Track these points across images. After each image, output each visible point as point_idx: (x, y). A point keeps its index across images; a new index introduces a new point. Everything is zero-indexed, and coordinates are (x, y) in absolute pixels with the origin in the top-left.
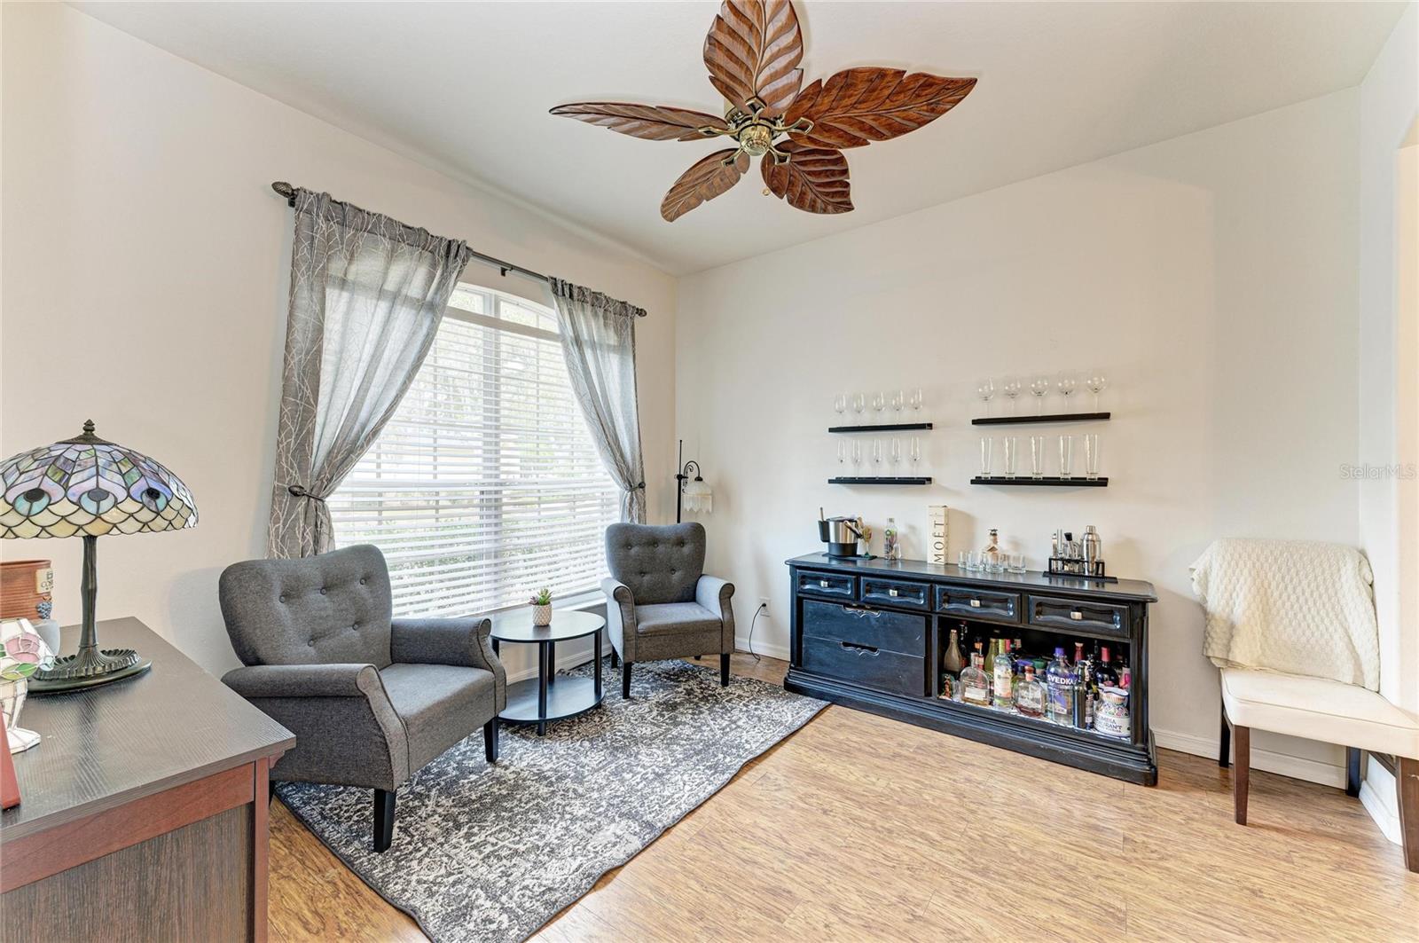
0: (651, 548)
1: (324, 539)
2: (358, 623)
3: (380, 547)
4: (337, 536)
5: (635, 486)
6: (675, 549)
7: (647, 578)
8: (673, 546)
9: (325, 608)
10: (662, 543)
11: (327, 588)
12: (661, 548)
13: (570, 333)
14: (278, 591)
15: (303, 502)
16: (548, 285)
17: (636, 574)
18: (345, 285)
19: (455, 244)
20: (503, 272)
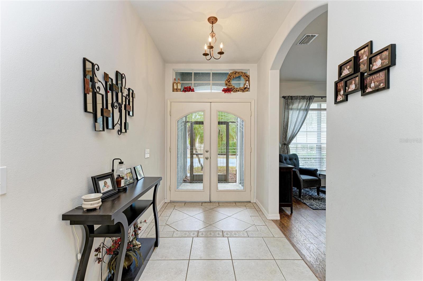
1: (289, 152)
4: (291, 152)
11: (290, 160)
15: (286, 146)
18: (292, 109)
19: (311, 97)
20: (322, 98)
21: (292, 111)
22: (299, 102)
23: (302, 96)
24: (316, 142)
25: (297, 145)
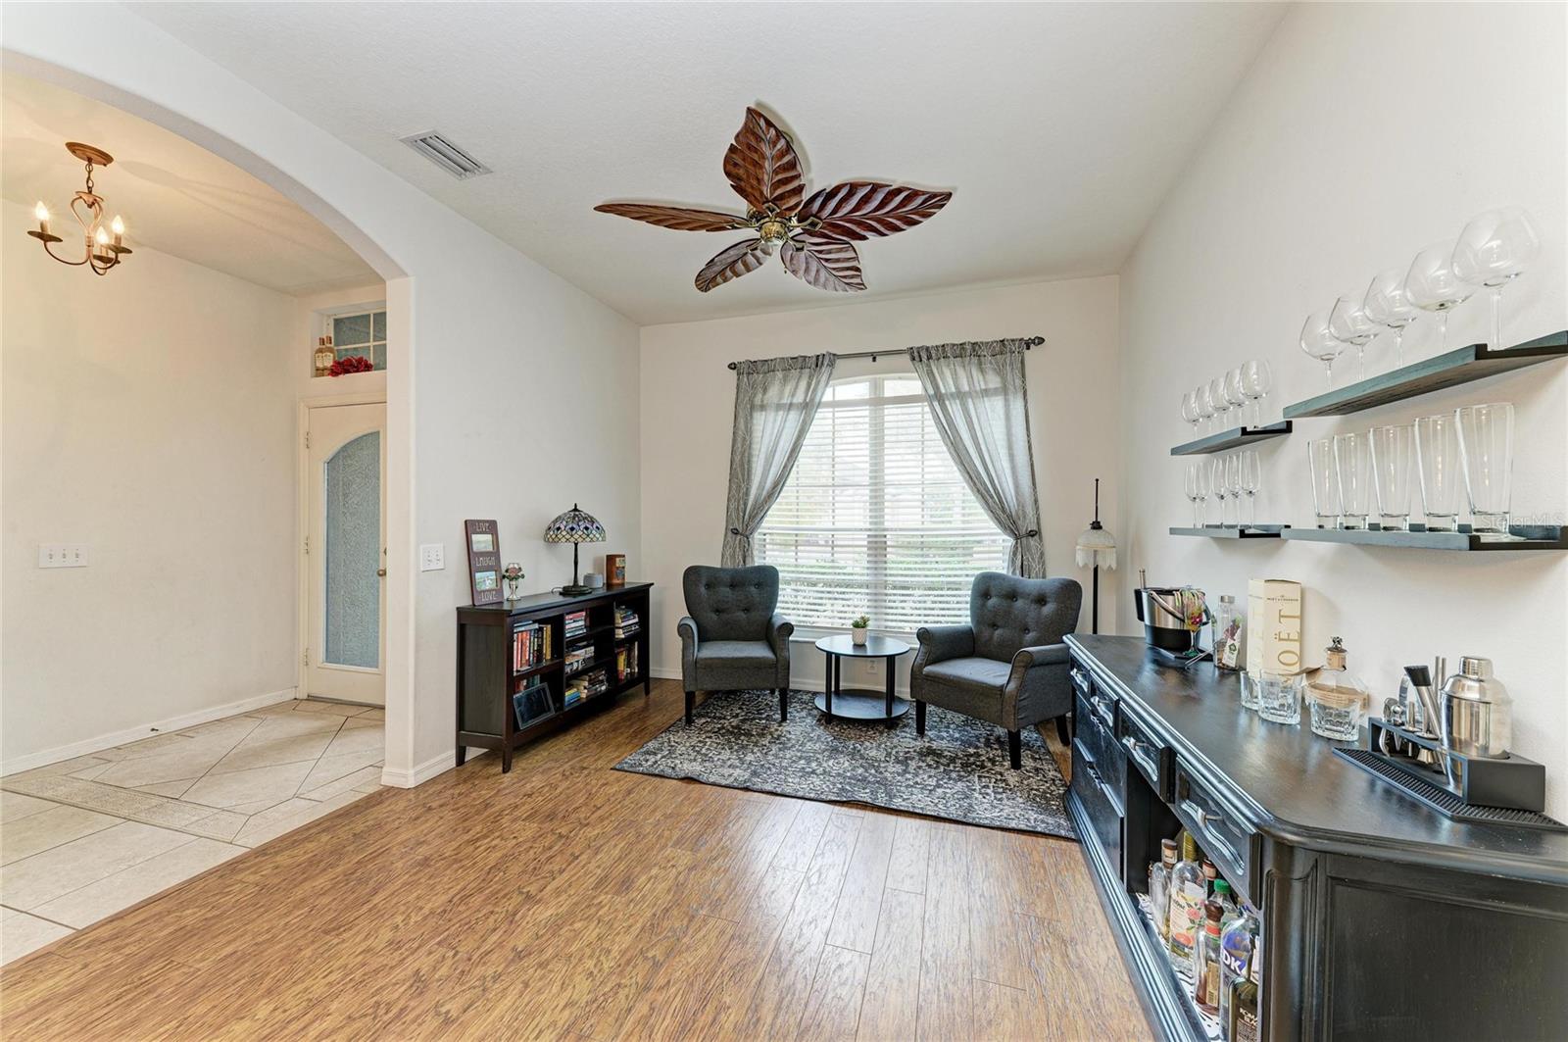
0: (1009, 601)
1: (748, 560)
2: (747, 610)
3: (778, 568)
4: (756, 559)
5: (1024, 533)
6: (1034, 606)
7: (998, 632)
8: (1032, 601)
9: (727, 597)
10: (1022, 597)
11: (733, 586)
12: (1020, 603)
13: (931, 392)
14: (704, 582)
15: (739, 537)
16: (907, 357)
17: (989, 625)
18: (763, 407)
19: (821, 357)
20: (874, 359)
21: (764, 413)
22: (785, 380)
23: (792, 358)
24: (868, 526)
25: (796, 535)
